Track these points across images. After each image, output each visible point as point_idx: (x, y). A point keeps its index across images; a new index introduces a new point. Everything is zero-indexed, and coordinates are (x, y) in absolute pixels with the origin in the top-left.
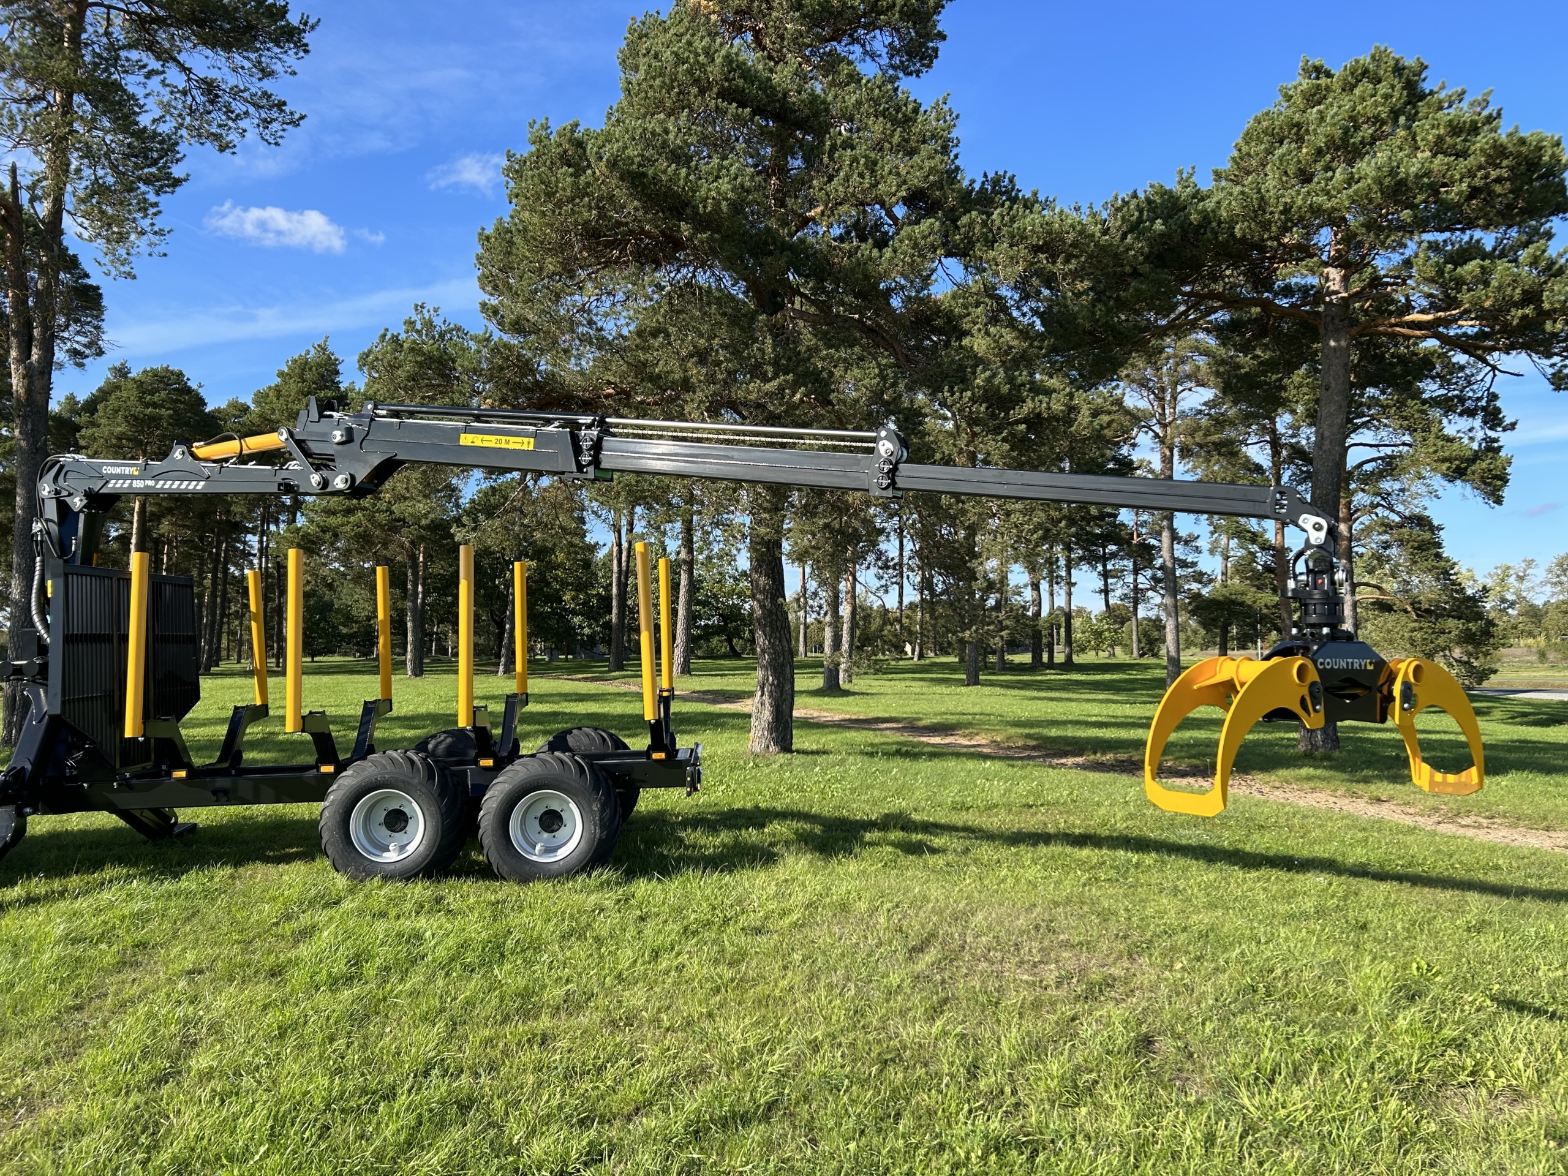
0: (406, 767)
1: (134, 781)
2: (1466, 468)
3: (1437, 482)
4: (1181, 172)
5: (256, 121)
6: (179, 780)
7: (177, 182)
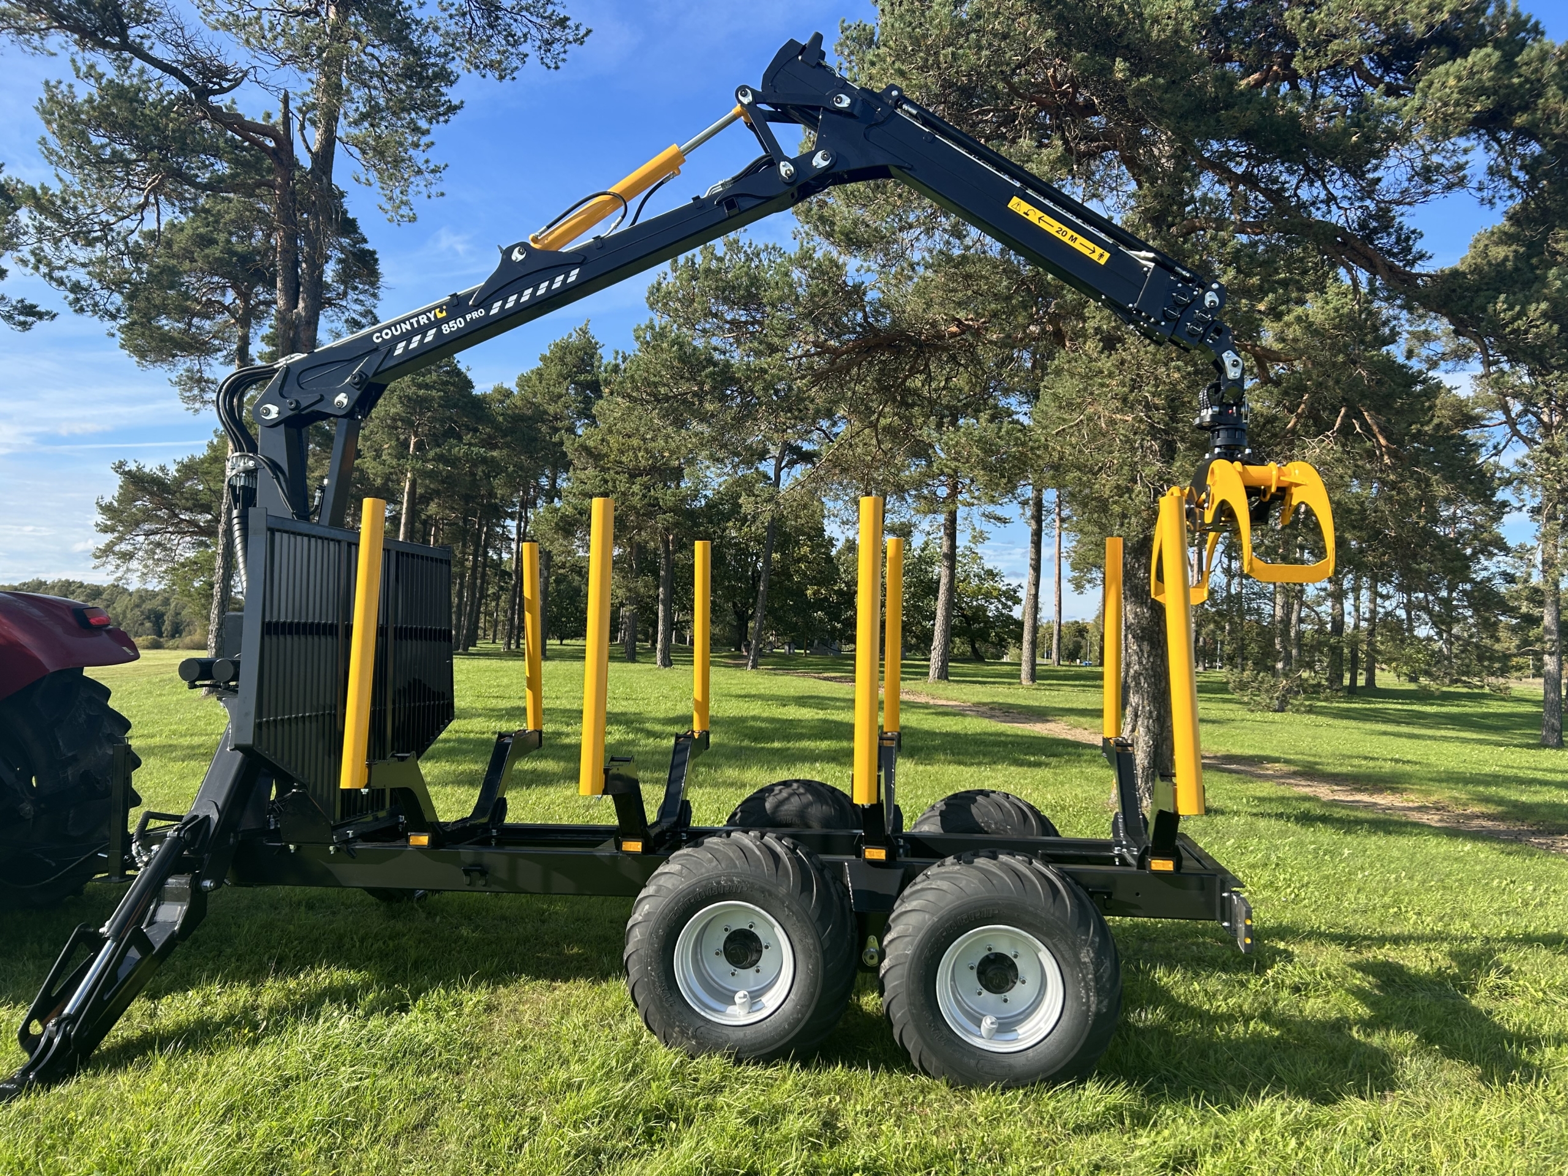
0: (766, 864)
1: (359, 846)
5: (538, 43)
6: (420, 848)
7: (452, 109)
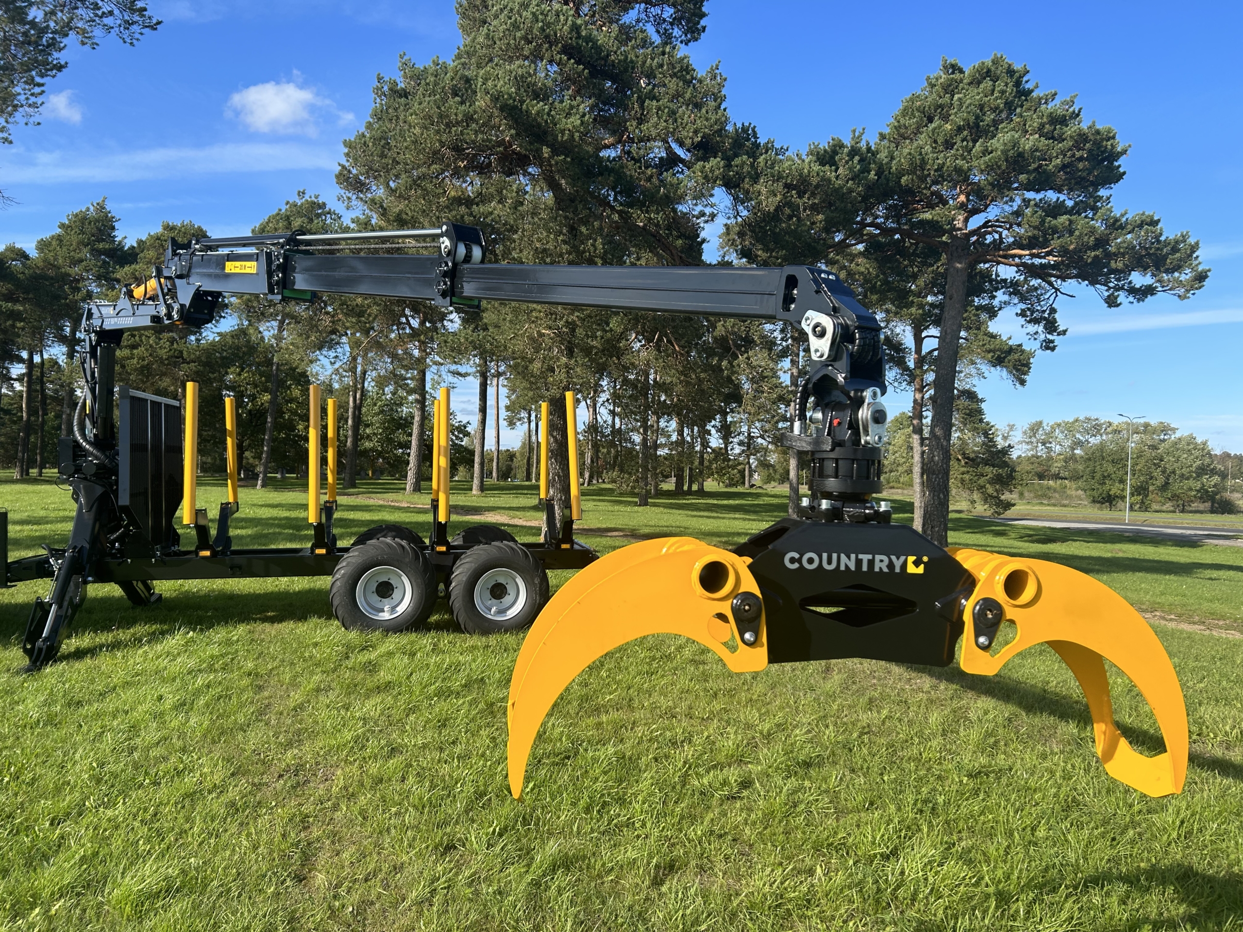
1: (166, 559)
2: (1005, 357)
3: (985, 368)
4: (854, 131)
6: (204, 558)
